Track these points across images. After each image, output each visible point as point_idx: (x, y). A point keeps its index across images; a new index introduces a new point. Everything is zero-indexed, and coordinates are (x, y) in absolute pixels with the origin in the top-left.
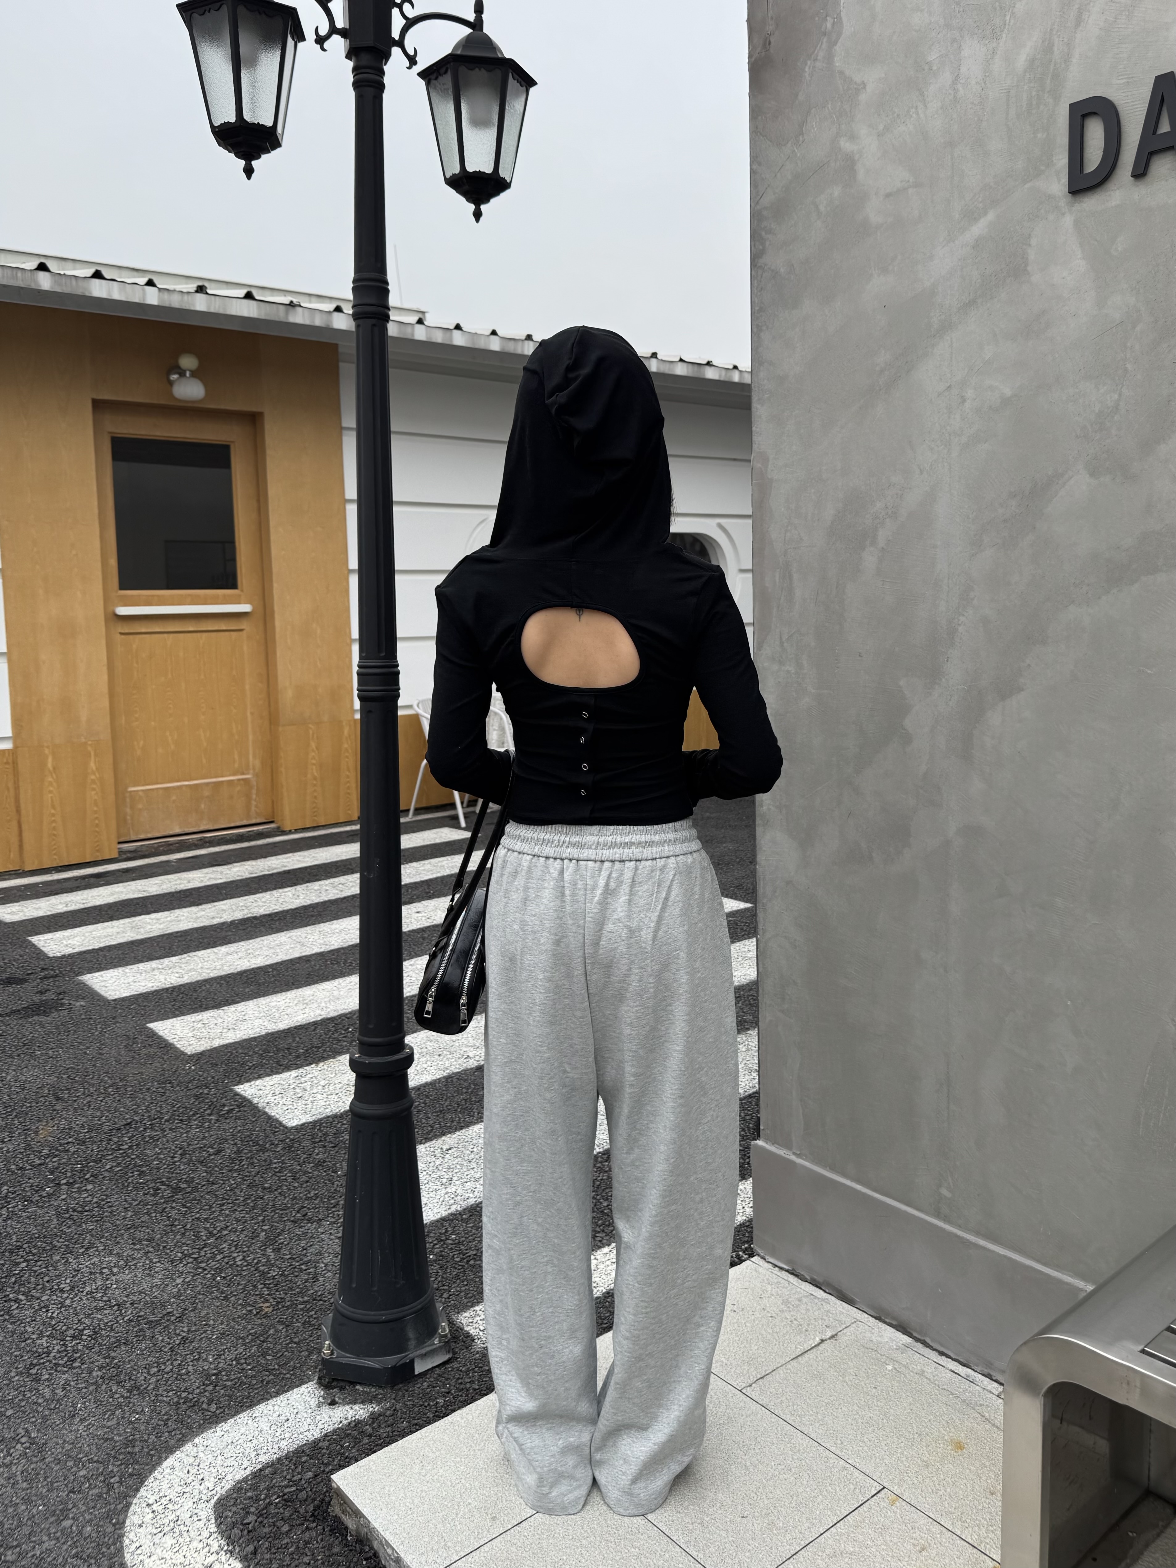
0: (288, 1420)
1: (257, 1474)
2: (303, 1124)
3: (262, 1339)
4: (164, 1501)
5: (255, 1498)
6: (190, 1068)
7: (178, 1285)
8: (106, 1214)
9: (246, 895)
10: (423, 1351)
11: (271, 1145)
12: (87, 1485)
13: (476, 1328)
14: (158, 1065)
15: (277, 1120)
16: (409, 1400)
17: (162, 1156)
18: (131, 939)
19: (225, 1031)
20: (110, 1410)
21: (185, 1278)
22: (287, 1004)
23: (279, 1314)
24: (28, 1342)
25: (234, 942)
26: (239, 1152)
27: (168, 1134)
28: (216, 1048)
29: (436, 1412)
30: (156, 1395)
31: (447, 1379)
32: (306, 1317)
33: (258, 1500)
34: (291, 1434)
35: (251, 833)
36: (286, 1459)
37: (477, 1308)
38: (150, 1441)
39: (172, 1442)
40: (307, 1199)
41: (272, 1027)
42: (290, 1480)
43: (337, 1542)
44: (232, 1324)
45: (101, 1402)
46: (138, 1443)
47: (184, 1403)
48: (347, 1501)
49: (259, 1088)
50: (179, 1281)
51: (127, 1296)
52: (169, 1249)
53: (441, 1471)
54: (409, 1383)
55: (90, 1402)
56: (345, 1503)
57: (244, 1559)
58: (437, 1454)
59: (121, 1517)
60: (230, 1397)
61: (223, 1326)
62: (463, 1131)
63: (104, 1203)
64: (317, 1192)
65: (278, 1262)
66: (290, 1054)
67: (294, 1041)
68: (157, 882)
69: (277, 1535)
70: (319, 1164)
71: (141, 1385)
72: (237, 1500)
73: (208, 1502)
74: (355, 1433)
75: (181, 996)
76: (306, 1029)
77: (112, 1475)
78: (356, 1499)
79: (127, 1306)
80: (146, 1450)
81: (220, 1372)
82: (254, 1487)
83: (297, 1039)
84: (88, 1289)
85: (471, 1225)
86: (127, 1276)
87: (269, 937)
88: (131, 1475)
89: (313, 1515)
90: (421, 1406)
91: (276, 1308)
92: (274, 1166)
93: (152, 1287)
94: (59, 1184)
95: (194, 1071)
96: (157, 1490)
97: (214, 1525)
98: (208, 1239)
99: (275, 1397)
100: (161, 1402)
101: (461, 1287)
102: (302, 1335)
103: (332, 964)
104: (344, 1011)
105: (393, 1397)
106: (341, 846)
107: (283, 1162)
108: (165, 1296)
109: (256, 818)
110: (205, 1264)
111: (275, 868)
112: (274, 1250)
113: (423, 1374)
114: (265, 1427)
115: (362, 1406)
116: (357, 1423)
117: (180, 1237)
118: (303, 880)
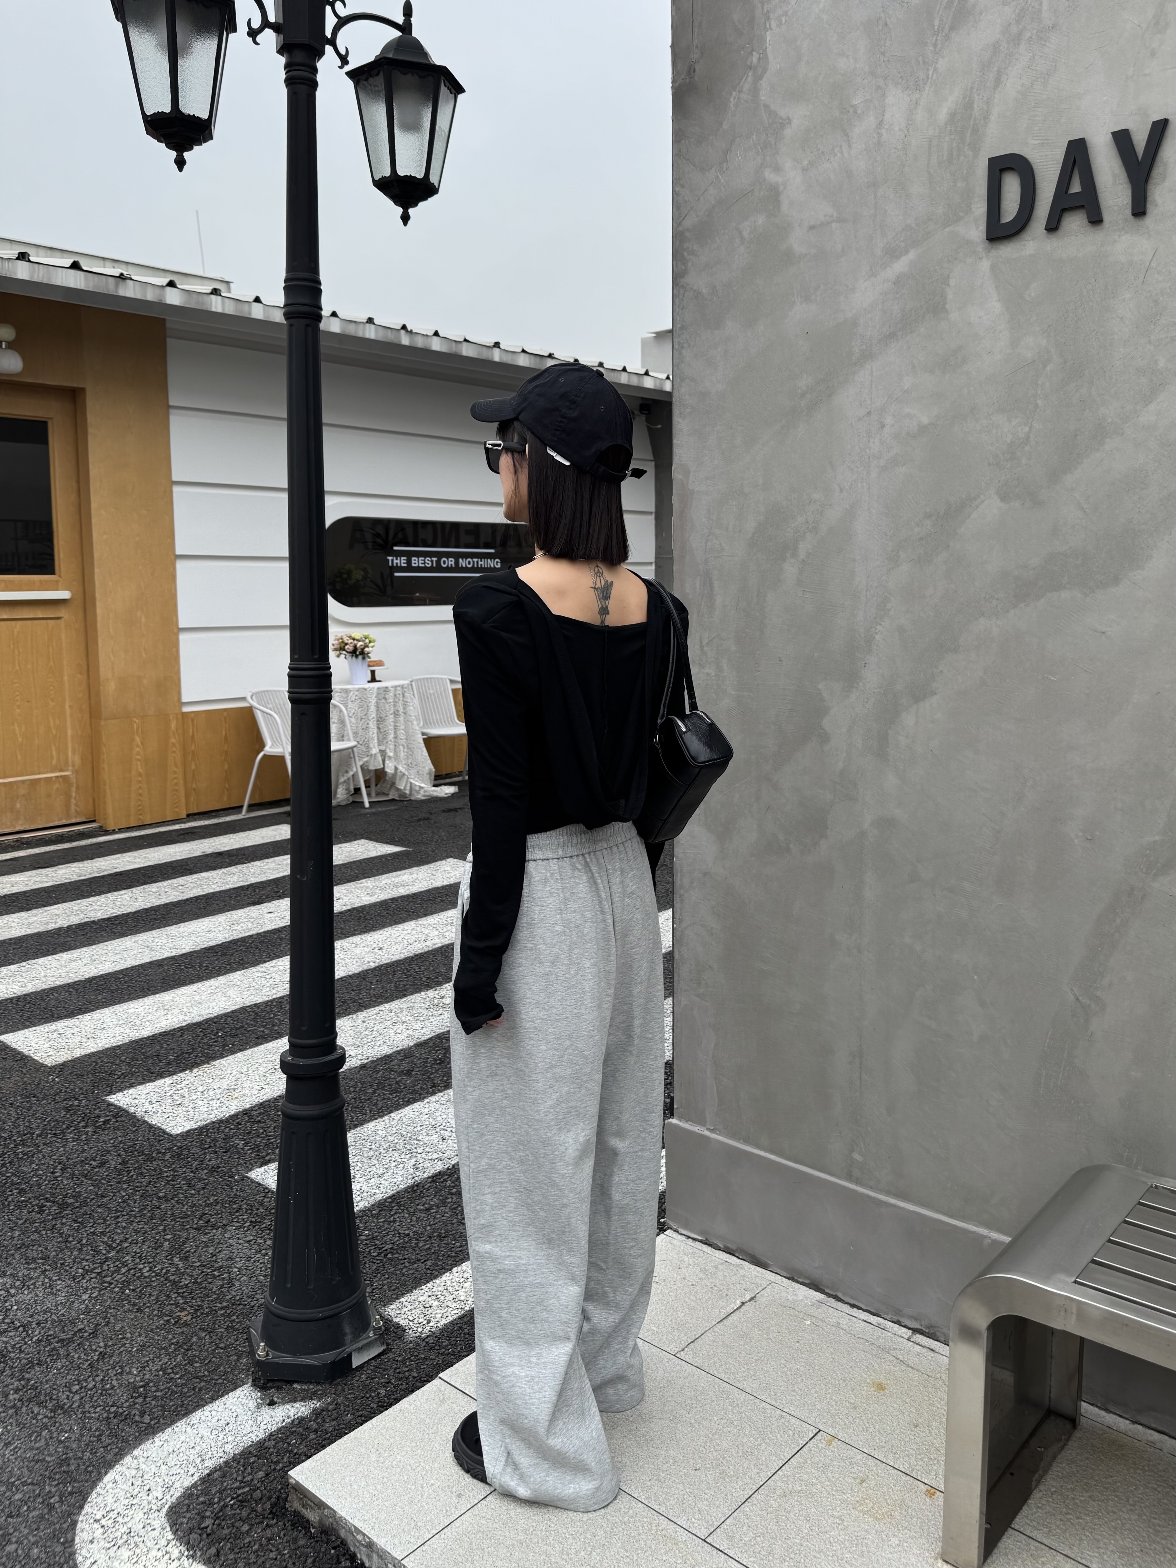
0: (228, 1424)
1: (206, 1479)
2: (188, 1131)
3: (185, 1347)
4: (111, 1515)
5: (208, 1502)
6: (54, 1080)
7: (84, 1301)
9: (78, 899)
10: (359, 1345)
11: (157, 1154)
12: (25, 1508)
13: (405, 1319)
14: (18, 1078)
15: (159, 1128)
16: (350, 1394)
17: (41, 1172)
19: (84, 1040)
20: (36, 1432)
21: (91, 1294)
22: (146, 1011)
23: (198, 1322)
25: (75, 948)
26: (124, 1163)
27: (43, 1149)
28: (77, 1059)
29: (379, 1402)
30: (83, 1413)
31: (385, 1370)
32: (228, 1323)
33: (211, 1504)
34: (234, 1437)
35: (70, 833)
36: (233, 1461)
37: (402, 1300)
38: (85, 1458)
39: (109, 1457)
40: (207, 1205)
41: (135, 1035)
42: (242, 1482)
43: (301, 1535)
44: (150, 1335)
45: (25, 1424)
46: (72, 1461)
47: (114, 1417)
48: (308, 1494)
49: (133, 1097)
50: (85, 1297)
51: (32, 1316)
52: (68, 1265)
53: (399, 1457)
54: (347, 1377)
55: (12, 1426)
56: (305, 1496)
57: (207, 1562)
58: (392, 1441)
59: (69, 1536)
60: (163, 1406)
61: (142, 1338)
62: (358, 1129)
64: (216, 1198)
65: (188, 1270)
66: (160, 1061)
67: (161, 1047)
69: (237, 1536)
70: (213, 1170)
71: (65, 1404)
72: (189, 1506)
73: (158, 1511)
74: (301, 1430)
75: (28, 1005)
76: (172, 1035)
77: (50, 1495)
79: (33, 1326)
81: (148, 1384)
82: (205, 1492)
83: (165, 1046)
85: (382, 1220)
86: (26, 1296)
87: (113, 942)
88: (71, 1494)
89: (271, 1513)
90: (363, 1397)
91: (195, 1315)
92: (166, 1174)
93: (57, 1306)
95: (58, 1083)
96: (102, 1505)
97: (171, 1533)
98: (109, 1252)
99: (210, 1403)
100: (89, 1418)
101: (382, 1281)
103: (187, 968)
104: (210, 1016)
105: (333, 1391)
106: (173, 846)
107: (174, 1170)
108: (73, 1313)
109: (76, 817)
110: (110, 1278)
111: (105, 870)
112: (181, 1259)
113: (360, 1367)
114: (206, 1433)
115: (303, 1404)
116: (301, 1420)
117: (77, 1253)
118: (138, 882)
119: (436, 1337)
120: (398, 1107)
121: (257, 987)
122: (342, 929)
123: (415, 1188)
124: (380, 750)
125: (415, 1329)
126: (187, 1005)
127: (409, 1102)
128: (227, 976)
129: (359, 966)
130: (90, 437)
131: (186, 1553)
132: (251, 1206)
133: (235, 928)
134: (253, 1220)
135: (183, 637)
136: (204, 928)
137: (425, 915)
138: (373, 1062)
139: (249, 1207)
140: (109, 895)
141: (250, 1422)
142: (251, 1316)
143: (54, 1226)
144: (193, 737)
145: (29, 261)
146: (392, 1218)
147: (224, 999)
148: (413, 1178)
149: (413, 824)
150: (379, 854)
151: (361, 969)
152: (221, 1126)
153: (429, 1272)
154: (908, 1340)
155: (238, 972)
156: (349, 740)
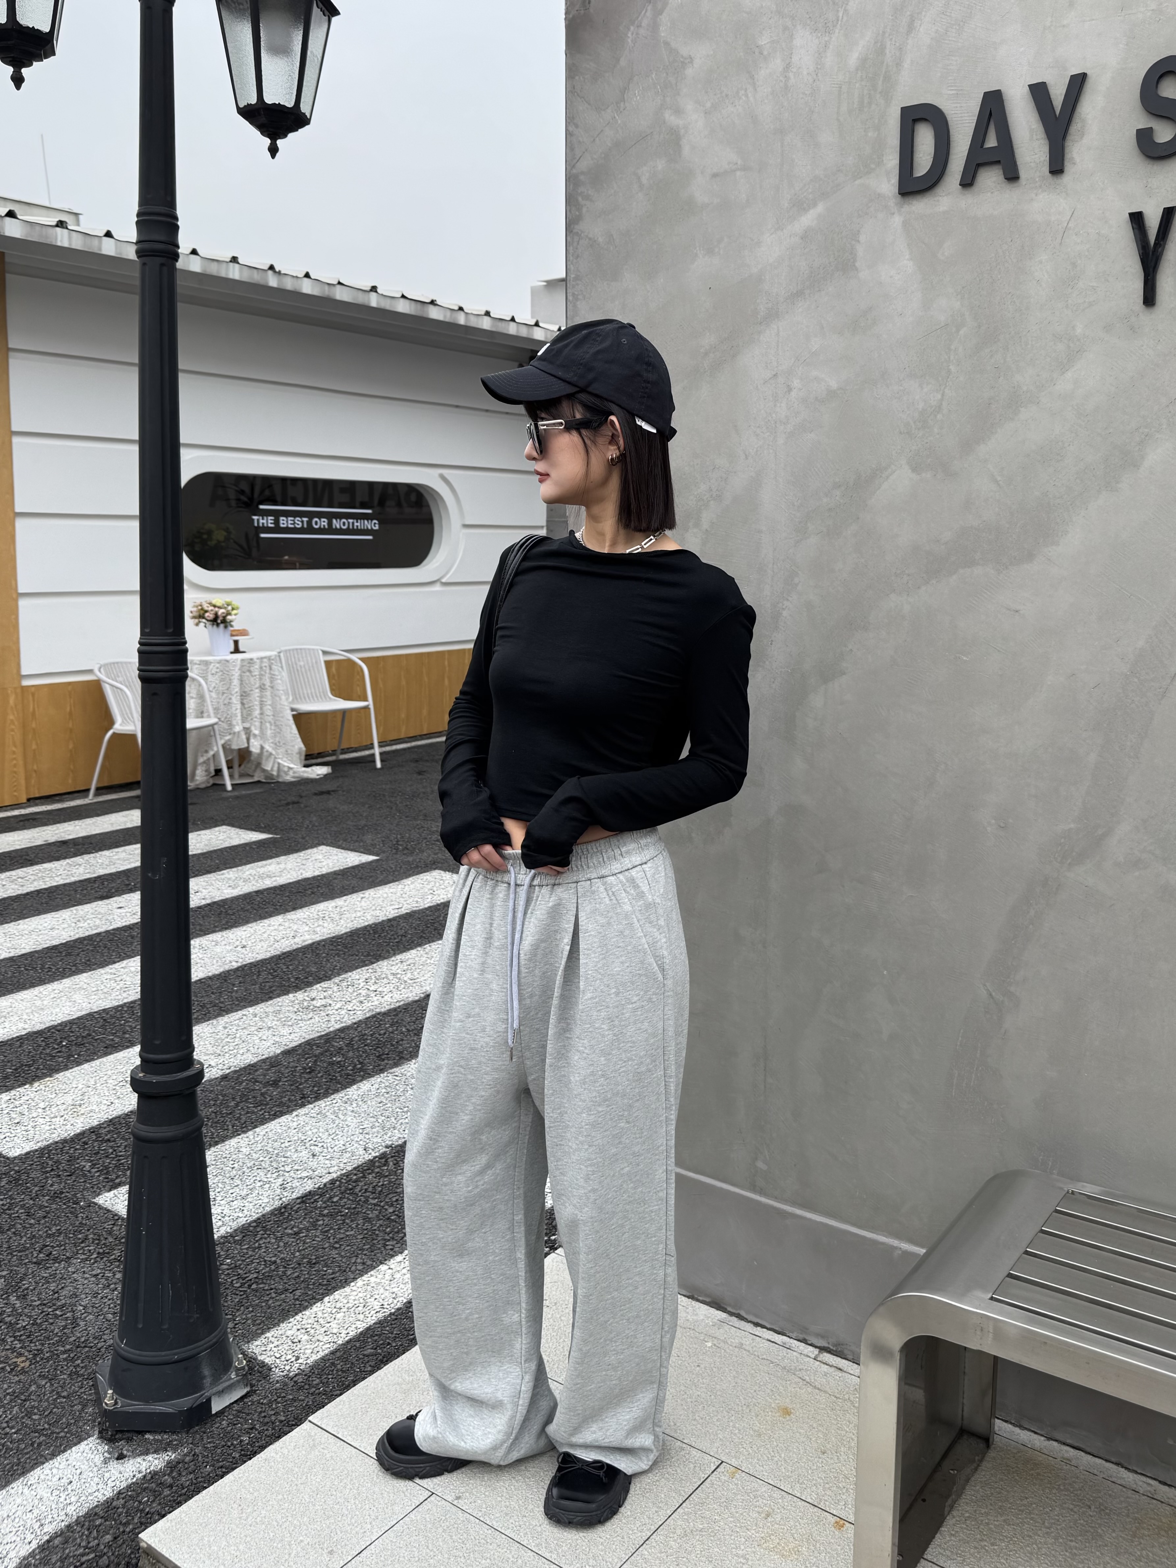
0: (71, 1482)
1: (46, 1547)
2: (28, 1153)
3: (23, 1397)
10: (220, 1388)
13: (271, 1356)
16: (209, 1442)
23: (38, 1368)
29: (242, 1450)
31: (248, 1414)
32: (71, 1368)
34: (78, 1497)
36: (77, 1525)
37: (268, 1335)
40: (49, 1236)
42: (86, 1547)
48: (161, 1559)
53: (263, 1512)
54: (206, 1424)
56: (158, 1561)
58: (255, 1494)
62: (219, 1146)
64: (58, 1228)
65: (26, 1310)
70: (56, 1196)
74: (153, 1485)
78: (173, 1555)
82: (45, 1560)
85: (247, 1246)
90: (223, 1446)
91: (34, 1361)
99: (51, 1459)
101: (246, 1315)
102: (70, 1388)
103: (27, 970)
104: (53, 1023)
105: (190, 1440)
106: (12, 834)
107: (11, 1198)
112: (18, 1298)
113: (221, 1412)
114: (46, 1494)
115: (156, 1456)
116: (154, 1474)
119: (305, 1375)
120: (263, 1121)
121: (105, 990)
122: (200, 925)
123: (283, 1210)
124: (244, 728)
125: (282, 1367)
126: (27, 1011)
127: (276, 1116)
128: (72, 978)
129: (220, 966)
132: (99, 1236)
133: (81, 925)
134: (101, 1251)
135: (23, 603)
136: (46, 925)
137: (294, 909)
138: (235, 1072)
139: (96, 1237)
141: (96, 1480)
142: (97, 1359)
144: (34, 713)
146: (257, 1245)
147: (68, 1004)
148: (281, 1199)
149: (281, 808)
150: (242, 842)
151: (222, 970)
152: (65, 1147)
153: (297, 1302)
154: (814, 1359)
155: (85, 974)
156: (209, 716)
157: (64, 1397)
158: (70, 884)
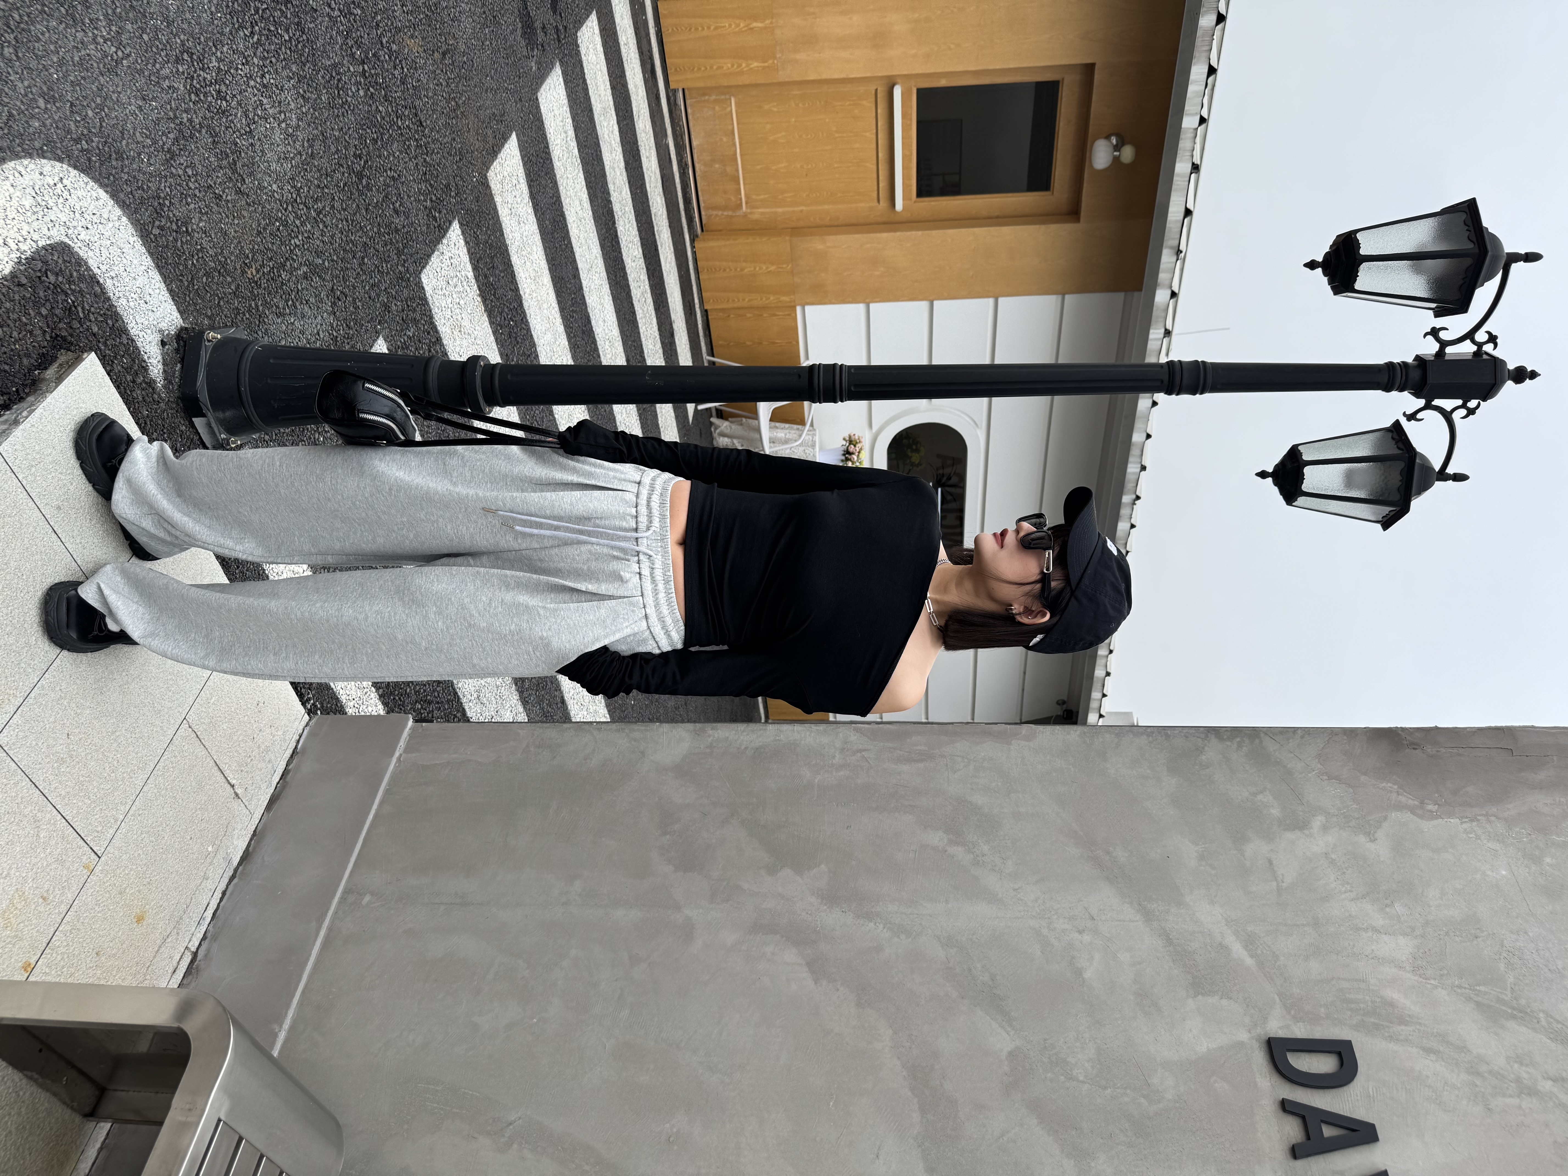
0: (146, 303)
1: (94, 280)
2: (423, 288)
3: (222, 271)
4: (66, 193)
5: (72, 279)
6: (475, 177)
7: (271, 186)
8: (336, 111)
9: (635, 212)
10: (214, 425)
11: (404, 260)
12: (78, 119)
14: (477, 146)
15: (427, 263)
16: (168, 415)
18: (594, 108)
19: (510, 206)
20: (151, 134)
21: (277, 192)
22: (534, 261)
23: (245, 284)
24: (214, 49)
25: (591, 206)
26: (397, 230)
27: (412, 162)
28: (493, 199)
33: (69, 283)
34: (133, 307)
35: (692, 211)
36: (110, 305)
38: (123, 174)
39: (122, 196)
40: (354, 300)
41: (513, 250)
42: (89, 311)
43: (33, 361)
44: (235, 241)
45: (158, 125)
46: (120, 163)
47: (159, 203)
48: (71, 369)
49: (457, 243)
50: (275, 187)
51: (259, 139)
52: (305, 175)
54: (184, 413)
55: (157, 113)
56: (69, 366)
57: (13, 275)
59: (49, 155)
60: (167, 246)
61: (233, 233)
63: (347, 107)
64: (361, 308)
65: (294, 278)
66: (489, 269)
67: (501, 271)
68: (647, 127)
69: (37, 304)
70: (386, 307)
71: (175, 161)
72: (69, 263)
73: (66, 235)
74: (136, 368)
75: (542, 162)
76: (512, 281)
77: (89, 141)
78: (72, 378)
79: (250, 140)
80: (114, 172)
81: (190, 235)
82: (81, 278)
83: (502, 275)
84: (265, 101)
86: (278, 136)
87: (597, 238)
88: (89, 160)
89: (57, 336)
90: (163, 426)
91: (251, 281)
92: (384, 265)
93: (268, 162)
94: (363, 63)
95: (472, 180)
96: (76, 186)
97: (44, 244)
98: (315, 211)
99: (168, 289)
100: (160, 181)
102: (226, 308)
103: (572, 299)
104: (528, 315)
105: (172, 400)
106: (680, 296)
107: (388, 273)
108: (260, 175)
109: (706, 215)
110: (291, 210)
111: (660, 237)
112: (305, 273)
113: (193, 425)
114: (139, 282)
115: (161, 371)
116: (145, 369)
117: (316, 183)
118: (649, 264)
121: (553, 358)
126: (539, 297)
128: (564, 333)
130: (1037, 227)
131: (23, 257)
132: (351, 338)
134: (339, 339)
135: (861, 307)
136: (608, 316)
139: (350, 336)
140: (638, 238)
142: (248, 330)
143: (341, 165)
144: (775, 315)
145: (1191, 173)
147: (544, 329)
152: (427, 317)
154: (186, 947)
155: (567, 343)
156: (770, 447)
157: (219, 302)
158: (640, 337)
